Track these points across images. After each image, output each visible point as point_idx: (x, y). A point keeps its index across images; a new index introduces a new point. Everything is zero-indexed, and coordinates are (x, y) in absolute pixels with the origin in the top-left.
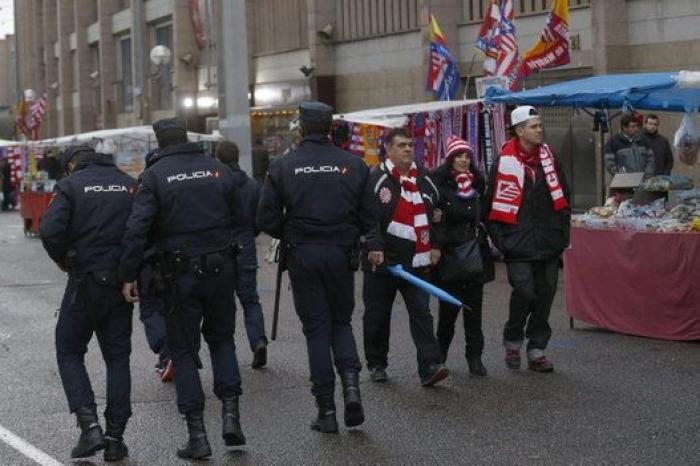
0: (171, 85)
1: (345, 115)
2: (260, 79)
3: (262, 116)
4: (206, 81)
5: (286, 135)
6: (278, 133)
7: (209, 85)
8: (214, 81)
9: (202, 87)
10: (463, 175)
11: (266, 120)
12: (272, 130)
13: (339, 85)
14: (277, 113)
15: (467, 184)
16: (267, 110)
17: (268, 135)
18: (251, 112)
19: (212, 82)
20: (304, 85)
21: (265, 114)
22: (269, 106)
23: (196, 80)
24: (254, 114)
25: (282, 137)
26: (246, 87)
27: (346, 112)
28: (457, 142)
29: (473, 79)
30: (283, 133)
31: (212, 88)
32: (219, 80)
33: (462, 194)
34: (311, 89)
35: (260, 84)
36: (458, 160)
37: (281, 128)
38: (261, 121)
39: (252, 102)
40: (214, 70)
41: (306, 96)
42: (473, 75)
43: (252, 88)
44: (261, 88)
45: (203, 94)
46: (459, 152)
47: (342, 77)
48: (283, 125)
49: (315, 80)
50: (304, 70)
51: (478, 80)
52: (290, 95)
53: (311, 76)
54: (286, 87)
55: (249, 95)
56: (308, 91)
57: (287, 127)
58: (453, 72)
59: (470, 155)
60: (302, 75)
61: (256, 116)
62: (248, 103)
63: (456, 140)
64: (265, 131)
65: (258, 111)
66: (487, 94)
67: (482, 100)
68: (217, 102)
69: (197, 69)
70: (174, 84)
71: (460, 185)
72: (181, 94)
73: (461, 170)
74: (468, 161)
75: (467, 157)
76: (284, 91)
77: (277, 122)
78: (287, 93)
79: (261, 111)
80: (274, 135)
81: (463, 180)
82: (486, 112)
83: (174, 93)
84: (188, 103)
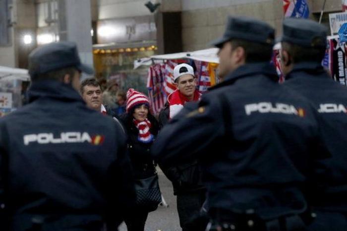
0: (9, 21)
1: (191, 54)
2: (102, 15)
3: (105, 54)
4: (47, 16)
5: (130, 73)
6: (122, 71)
7: (49, 22)
8: (55, 16)
9: (42, 23)
10: (143, 123)
11: (110, 58)
12: (116, 68)
13: (185, 21)
14: (122, 50)
15: (146, 130)
16: (111, 48)
17: (113, 74)
18: (94, 49)
19: (53, 18)
20: (150, 22)
21: (109, 51)
22: (113, 44)
23: (36, 16)
24: (96, 52)
25: (125, 76)
26: (89, 23)
27: (194, 50)
28: (136, 96)
29: (326, 14)
30: (127, 71)
31: (53, 24)
32: (60, 16)
33: (142, 139)
34: (157, 26)
35: (103, 20)
36: (137, 111)
37: (124, 67)
38: (104, 58)
39: (95, 40)
40: (55, 6)
41: (151, 33)
42: (326, 10)
43: (95, 24)
44: (105, 24)
45: (43, 30)
46: (139, 105)
47: (188, 12)
48: (128, 63)
49: (161, 16)
50: (149, 5)
51: (331, 16)
52: (134, 33)
53: (156, 12)
54: (130, 24)
55: (92, 32)
56: (154, 28)
57: (132, 66)
58: (301, 10)
59: (147, 105)
60: (147, 11)
61: (99, 54)
62: (90, 41)
63: (135, 93)
64: (109, 70)
65: (101, 48)
66: (340, 31)
67: (336, 37)
68: (58, 39)
69: (36, 4)
70: (13, 19)
71: (141, 132)
72: (20, 30)
73: (141, 119)
74: (146, 111)
75: (145, 108)
76: (127, 27)
77: (120, 60)
78: (131, 29)
79: (105, 48)
80: (118, 74)
81: (143, 127)
82: (340, 49)
83: (12, 29)
84: (27, 39)
